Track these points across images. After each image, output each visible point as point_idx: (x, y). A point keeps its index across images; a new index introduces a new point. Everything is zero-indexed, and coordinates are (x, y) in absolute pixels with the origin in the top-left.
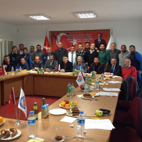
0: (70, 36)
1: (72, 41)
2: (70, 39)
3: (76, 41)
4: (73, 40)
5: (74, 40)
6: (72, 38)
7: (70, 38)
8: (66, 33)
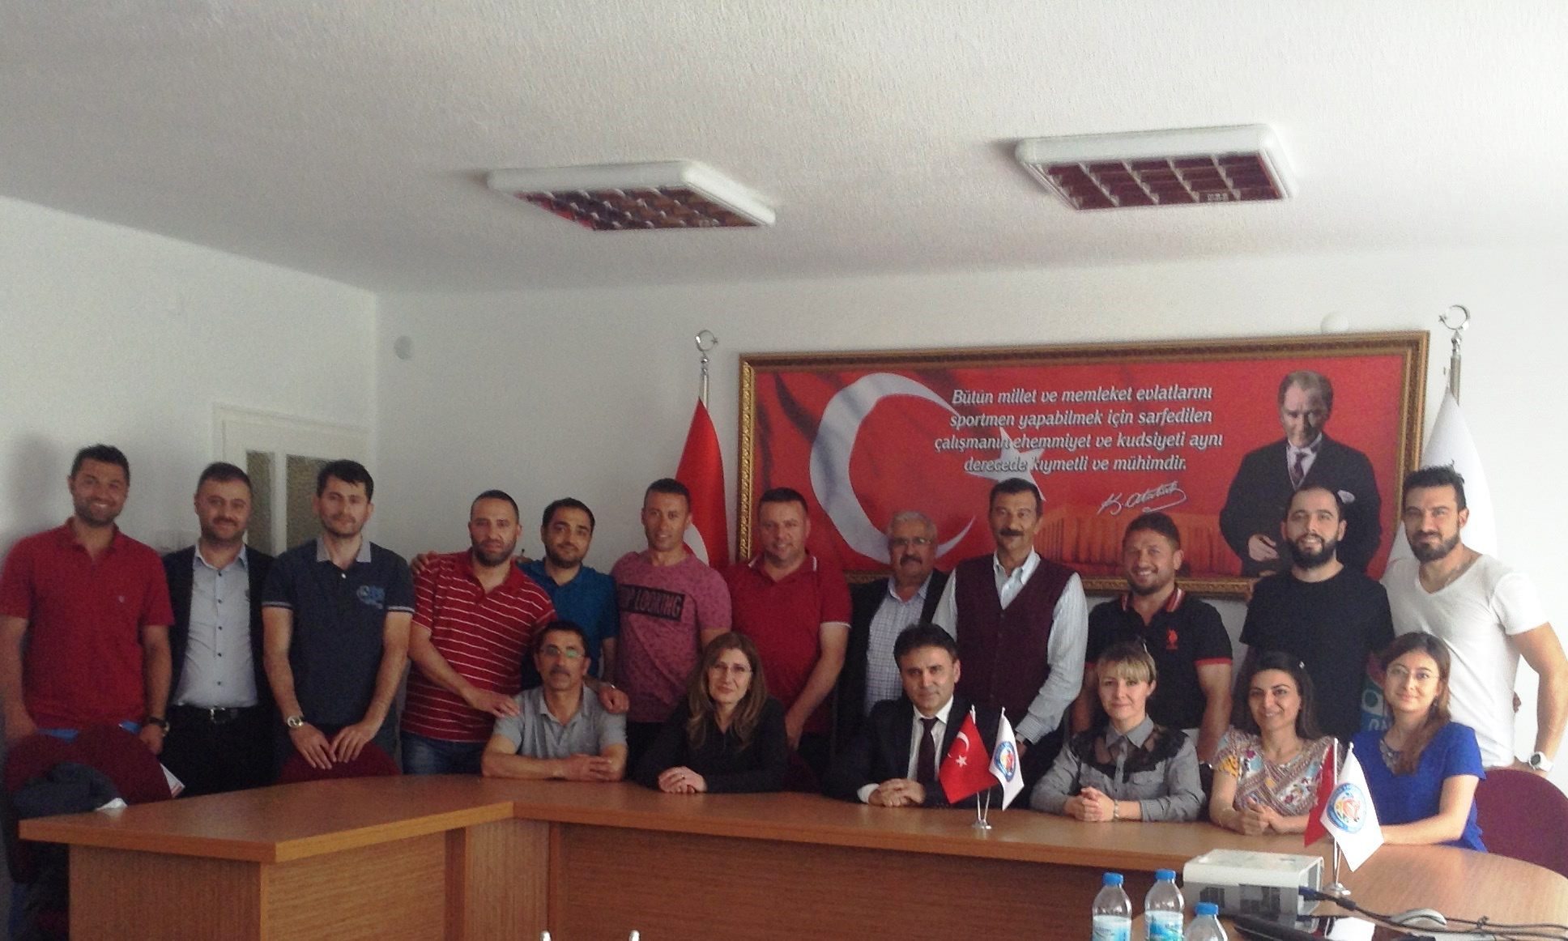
0: (964, 410)
1: (988, 465)
3: (1029, 457)
6: (991, 432)
7: (965, 432)
8: (924, 377)
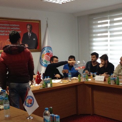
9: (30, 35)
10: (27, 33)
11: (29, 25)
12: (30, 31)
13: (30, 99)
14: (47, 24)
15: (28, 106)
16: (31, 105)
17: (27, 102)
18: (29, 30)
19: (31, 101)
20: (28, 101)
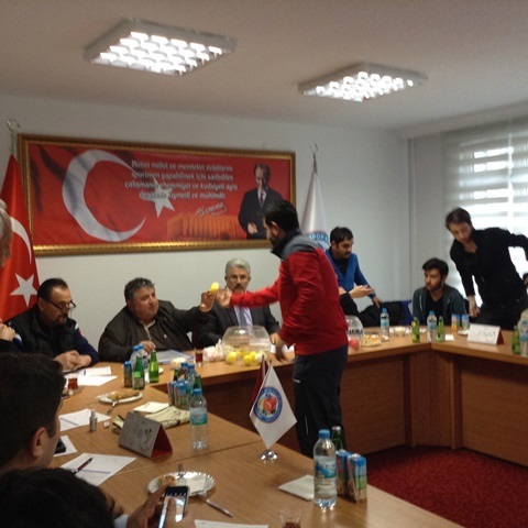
0: (138, 170)
1: (149, 195)
2: (138, 185)
3: (167, 192)
4: (152, 190)
5: (159, 190)
6: (149, 180)
7: (139, 180)
9: (264, 198)
10: (256, 191)
11: (262, 167)
12: (264, 186)
13: (269, 398)
14: (315, 164)
15: (263, 419)
16: (271, 415)
17: (261, 407)
18: (260, 182)
19: (273, 404)
20: (265, 405)
